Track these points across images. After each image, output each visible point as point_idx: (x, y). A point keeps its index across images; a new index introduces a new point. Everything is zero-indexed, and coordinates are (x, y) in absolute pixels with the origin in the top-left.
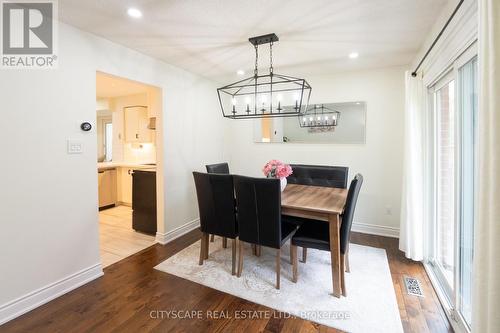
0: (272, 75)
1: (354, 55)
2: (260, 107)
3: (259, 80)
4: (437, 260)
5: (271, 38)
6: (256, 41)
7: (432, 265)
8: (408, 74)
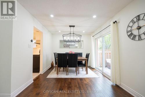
0: (74, 34)
1: (84, 32)
2: (71, 40)
3: (71, 34)
4: (97, 67)
5: (74, 26)
6: (70, 26)
7: (96, 68)
8: (92, 36)
